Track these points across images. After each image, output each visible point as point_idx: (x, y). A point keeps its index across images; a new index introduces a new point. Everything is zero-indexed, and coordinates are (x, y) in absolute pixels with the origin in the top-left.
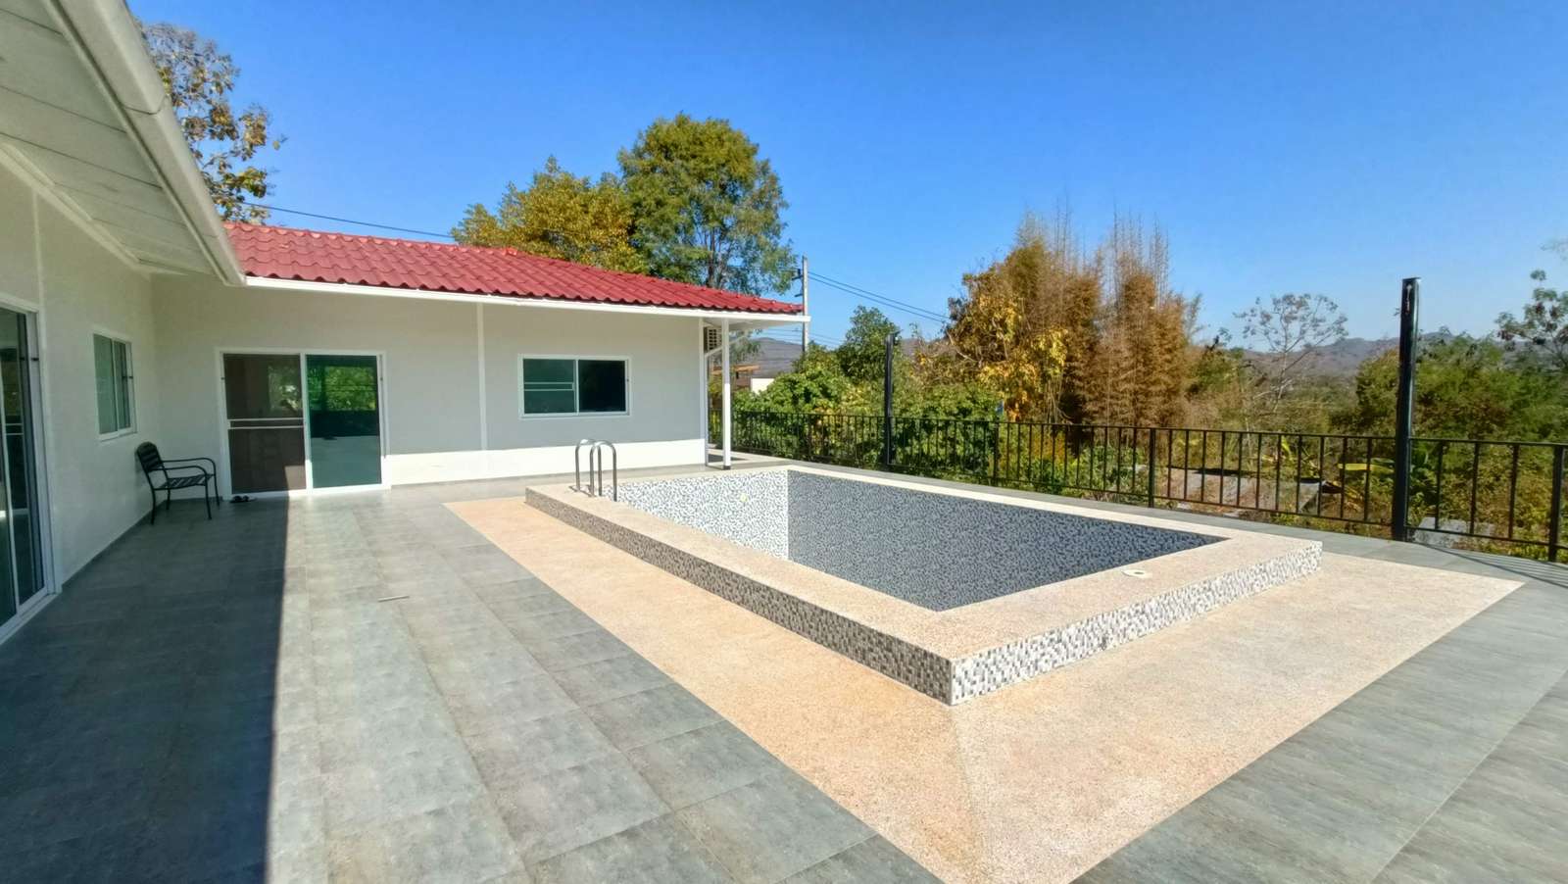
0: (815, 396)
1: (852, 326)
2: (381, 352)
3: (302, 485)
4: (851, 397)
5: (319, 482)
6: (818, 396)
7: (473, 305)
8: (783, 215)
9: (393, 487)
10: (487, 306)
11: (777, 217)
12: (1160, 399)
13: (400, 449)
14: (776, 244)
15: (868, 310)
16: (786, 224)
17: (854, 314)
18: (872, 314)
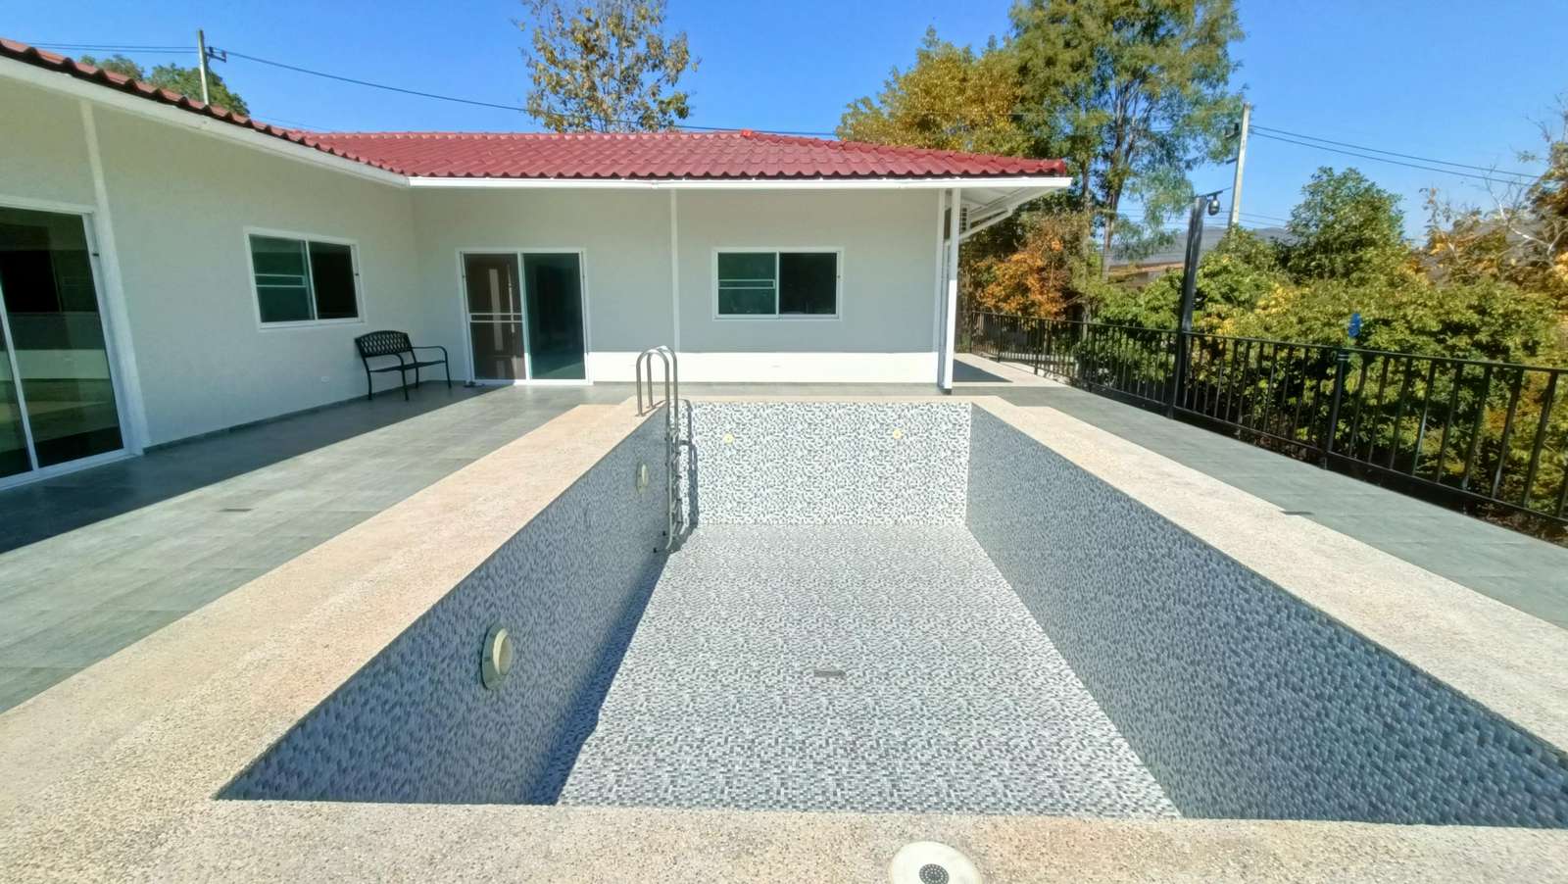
0: (1212, 300)
1: (1302, 199)
2: (584, 250)
3: (523, 377)
4: (1273, 302)
5: (536, 374)
6: (1216, 302)
7: (667, 192)
8: (1234, 51)
9: (595, 383)
10: (681, 192)
11: (1226, 54)
13: (599, 348)
14: (1223, 95)
15: (1338, 173)
16: (1239, 64)
17: (1311, 182)
18: (1345, 177)
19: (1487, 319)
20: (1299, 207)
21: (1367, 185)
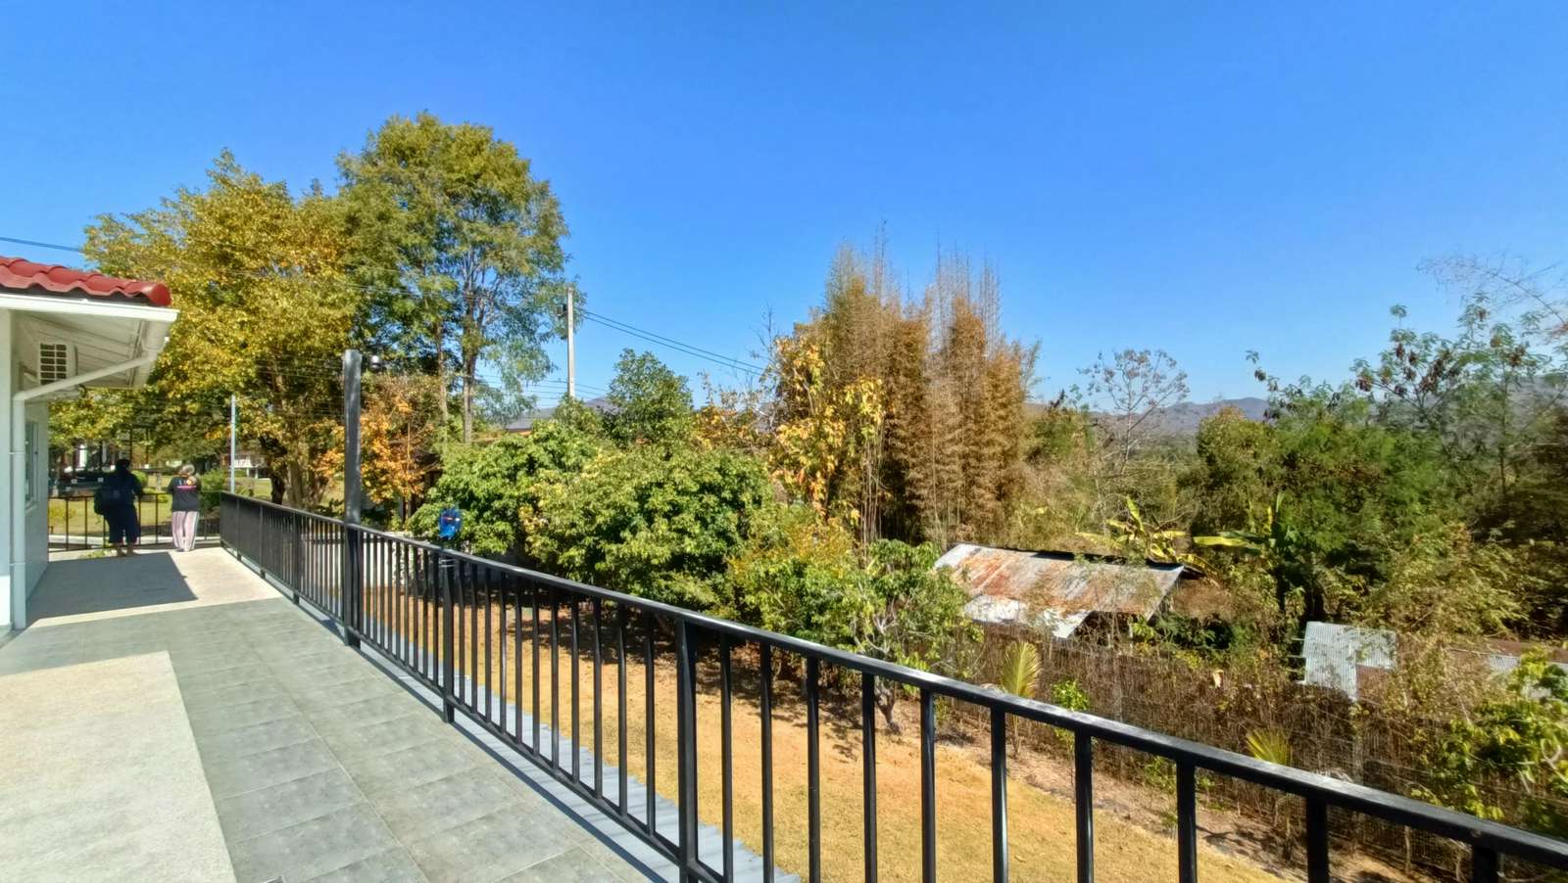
1: (616, 374)
6: (546, 467)
11: (558, 246)
12: (995, 464)
14: (557, 280)
15: (639, 355)
16: (568, 256)
17: (620, 360)
18: (644, 360)
19: (727, 479)
20: (614, 381)
21: (659, 366)
